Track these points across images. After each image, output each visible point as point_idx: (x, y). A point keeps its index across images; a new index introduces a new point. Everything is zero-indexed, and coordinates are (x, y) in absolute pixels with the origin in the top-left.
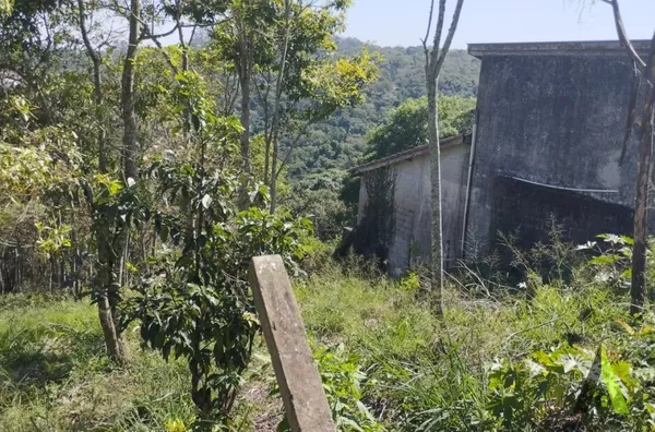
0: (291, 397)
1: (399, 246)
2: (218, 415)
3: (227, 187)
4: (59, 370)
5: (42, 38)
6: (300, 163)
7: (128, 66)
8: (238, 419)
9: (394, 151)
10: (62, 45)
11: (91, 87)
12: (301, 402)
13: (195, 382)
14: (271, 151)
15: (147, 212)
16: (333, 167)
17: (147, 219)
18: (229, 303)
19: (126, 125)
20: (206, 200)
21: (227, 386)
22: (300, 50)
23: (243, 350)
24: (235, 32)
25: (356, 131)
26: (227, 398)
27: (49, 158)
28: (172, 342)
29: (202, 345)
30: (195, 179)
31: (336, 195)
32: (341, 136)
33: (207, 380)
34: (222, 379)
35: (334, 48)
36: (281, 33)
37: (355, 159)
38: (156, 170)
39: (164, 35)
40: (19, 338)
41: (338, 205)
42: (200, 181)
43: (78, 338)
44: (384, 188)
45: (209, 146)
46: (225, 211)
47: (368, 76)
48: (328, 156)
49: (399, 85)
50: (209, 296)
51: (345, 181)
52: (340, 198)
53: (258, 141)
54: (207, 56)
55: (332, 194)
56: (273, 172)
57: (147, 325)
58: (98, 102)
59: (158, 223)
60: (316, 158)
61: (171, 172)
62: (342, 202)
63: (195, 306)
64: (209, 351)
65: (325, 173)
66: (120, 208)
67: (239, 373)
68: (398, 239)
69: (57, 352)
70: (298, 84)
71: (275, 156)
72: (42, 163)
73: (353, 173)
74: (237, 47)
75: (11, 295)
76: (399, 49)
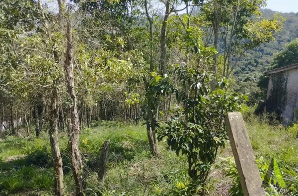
0: (245, 178)
1: (288, 111)
2: (200, 182)
3: (208, 79)
4: (130, 155)
5: (129, 13)
6: (238, 69)
7: (164, 24)
8: (209, 185)
9: (287, 63)
10: (136, 16)
11: (148, 34)
12: (249, 181)
13: (190, 166)
14: (227, 63)
15: (173, 90)
16: (254, 71)
17: (172, 92)
18: (207, 132)
19: (162, 51)
20: (199, 85)
21: (205, 169)
22: (243, 16)
23: (213, 154)
24: (213, 8)
25: (267, 54)
26: (204, 175)
27: (131, 64)
28: (180, 148)
29: (194, 150)
30: (194, 75)
31: (256, 84)
32: (259, 56)
33: (196, 166)
34: (203, 166)
35: (260, 15)
36: (235, 8)
37: (267, 68)
38: (177, 71)
39: (181, 10)
40: (114, 140)
41: (257, 90)
42: (196, 76)
43: (137, 142)
44: (281, 82)
45: (201, 60)
46: (207, 90)
47: (277, 28)
48: (252, 65)
49: (291, 31)
50: (199, 129)
51: (261, 78)
52: (258, 86)
53: (220, 58)
54: (199, 19)
55: (254, 84)
56: (227, 72)
57: (171, 139)
58: (151, 40)
59: (177, 95)
60: (246, 66)
61: (184, 72)
62: (259, 88)
63: (192, 133)
64: (197, 153)
65: (250, 74)
66: (161, 87)
67: (210, 164)
68: (287, 107)
69: (129, 148)
70: (241, 32)
71: (228, 65)
72: (129, 66)
73: (266, 74)
74: (213, 15)
75: (110, 122)
76: (292, 14)
